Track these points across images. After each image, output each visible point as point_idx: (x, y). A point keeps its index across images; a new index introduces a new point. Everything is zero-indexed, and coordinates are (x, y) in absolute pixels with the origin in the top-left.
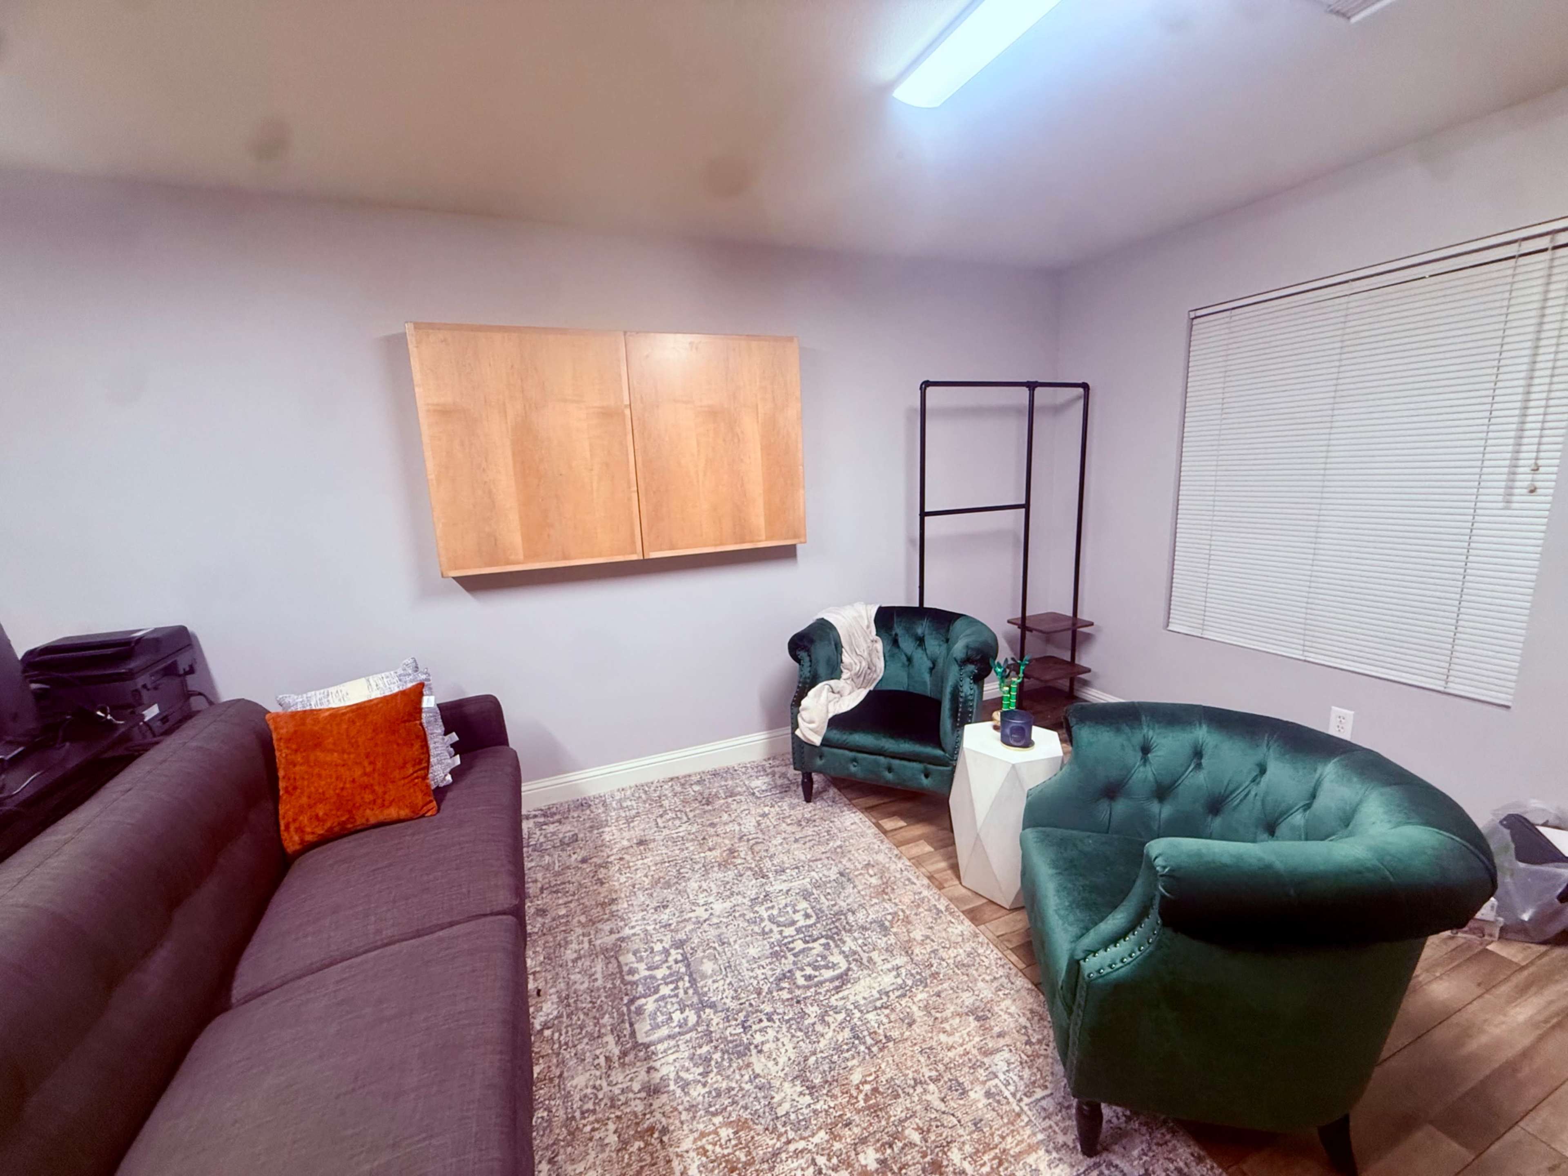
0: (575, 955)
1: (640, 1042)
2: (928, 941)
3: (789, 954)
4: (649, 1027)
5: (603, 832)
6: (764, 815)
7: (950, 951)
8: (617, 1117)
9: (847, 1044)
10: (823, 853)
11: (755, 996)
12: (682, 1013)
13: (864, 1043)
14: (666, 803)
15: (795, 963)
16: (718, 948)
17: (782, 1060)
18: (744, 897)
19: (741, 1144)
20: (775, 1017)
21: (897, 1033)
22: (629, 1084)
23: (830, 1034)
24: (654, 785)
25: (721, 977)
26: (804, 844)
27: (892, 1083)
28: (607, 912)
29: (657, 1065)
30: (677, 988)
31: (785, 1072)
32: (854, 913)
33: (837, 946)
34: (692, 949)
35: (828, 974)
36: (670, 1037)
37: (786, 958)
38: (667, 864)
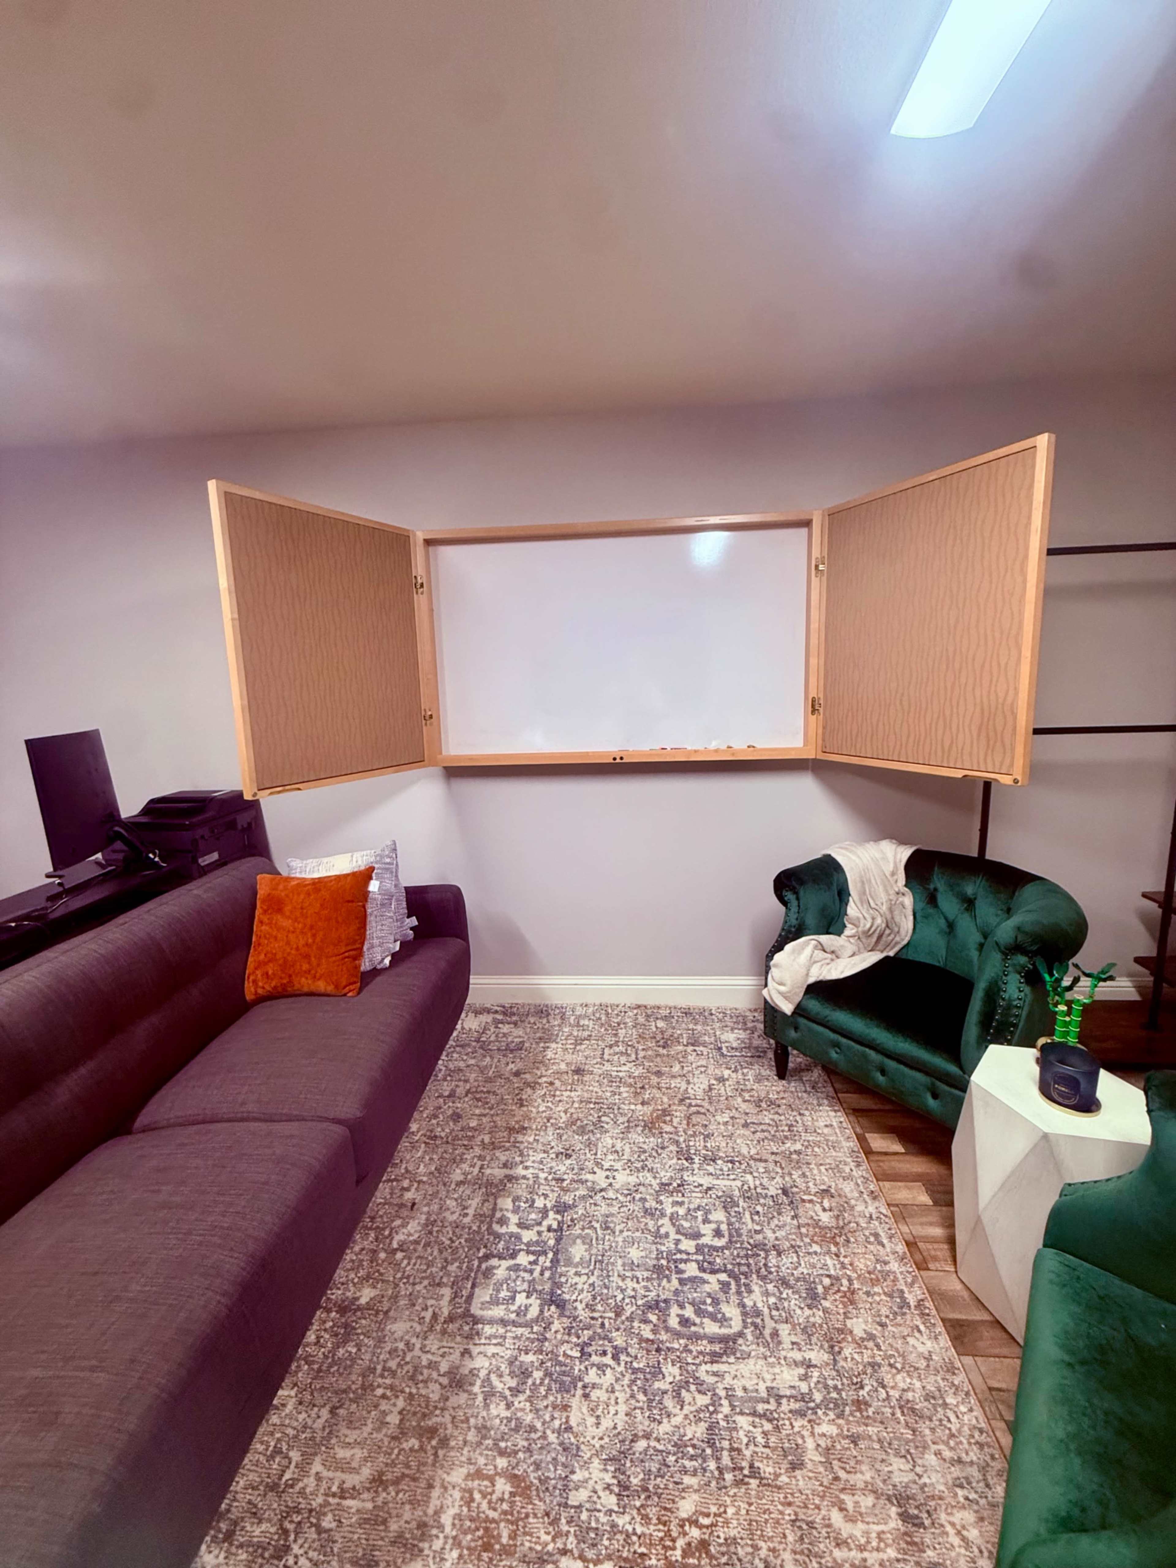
0: (462, 1178)
1: (472, 1312)
2: (870, 1344)
3: (674, 1276)
4: (488, 1299)
5: (548, 1047)
6: (722, 1080)
7: (899, 1377)
8: (410, 1393)
9: (694, 1446)
10: (773, 1153)
11: (612, 1315)
12: (528, 1297)
13: (718, 1459)
14: (622, 1033)
15: (676, 1292)
16: (599, 1232)
17: (607, 1423)
18: (655, 1178)
19: (512, 1515)
20: (623, 1357)
21: (770, 1469)
22: (439, 1359)
23: (677, 1420)
24: (619, 1009)
25: (586, 1271)
26: (754, 1133)
27: (732, 1549)
28: (512, 1139)
29: (475, 1350)
30: (535, 1262)
31: (602, 1442)
32: (779, 1254)
33: (739, 1293)
34: (572, 1220)
35: (711, 1328)
36: (503, 1322)
37: (669, 1281)
38: (592, 1106)
